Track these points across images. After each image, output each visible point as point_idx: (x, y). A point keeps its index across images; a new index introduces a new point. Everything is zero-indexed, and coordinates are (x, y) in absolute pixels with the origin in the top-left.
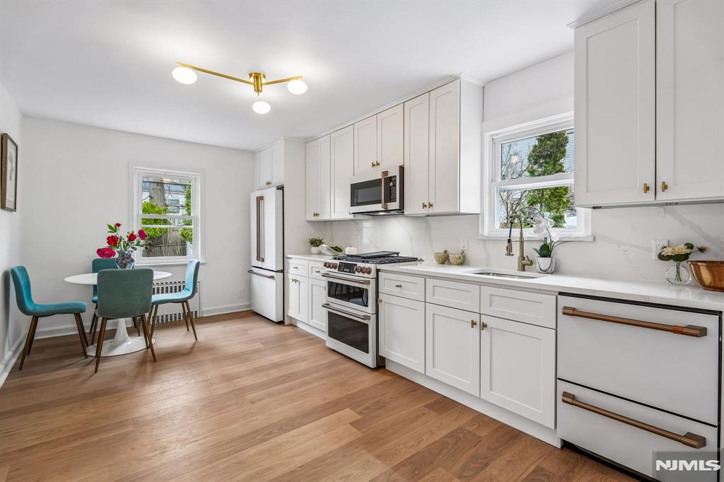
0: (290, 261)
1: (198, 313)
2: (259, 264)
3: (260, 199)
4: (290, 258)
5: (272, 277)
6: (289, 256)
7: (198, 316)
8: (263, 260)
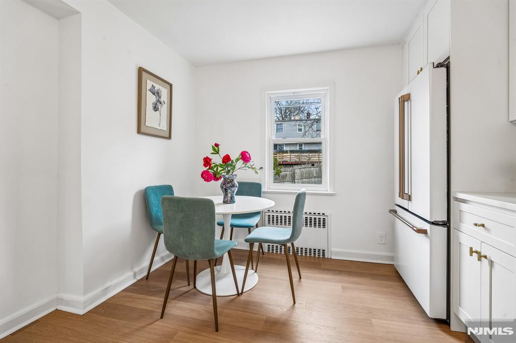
0: (464, 207)
1: (326, 252)
2: (404, 203)
3: (405, 99)
4: (464, 201)
5: (424, 232)
6: (461, 196)
7: (326, 256)
8: (410, 199)
